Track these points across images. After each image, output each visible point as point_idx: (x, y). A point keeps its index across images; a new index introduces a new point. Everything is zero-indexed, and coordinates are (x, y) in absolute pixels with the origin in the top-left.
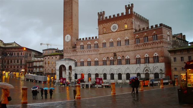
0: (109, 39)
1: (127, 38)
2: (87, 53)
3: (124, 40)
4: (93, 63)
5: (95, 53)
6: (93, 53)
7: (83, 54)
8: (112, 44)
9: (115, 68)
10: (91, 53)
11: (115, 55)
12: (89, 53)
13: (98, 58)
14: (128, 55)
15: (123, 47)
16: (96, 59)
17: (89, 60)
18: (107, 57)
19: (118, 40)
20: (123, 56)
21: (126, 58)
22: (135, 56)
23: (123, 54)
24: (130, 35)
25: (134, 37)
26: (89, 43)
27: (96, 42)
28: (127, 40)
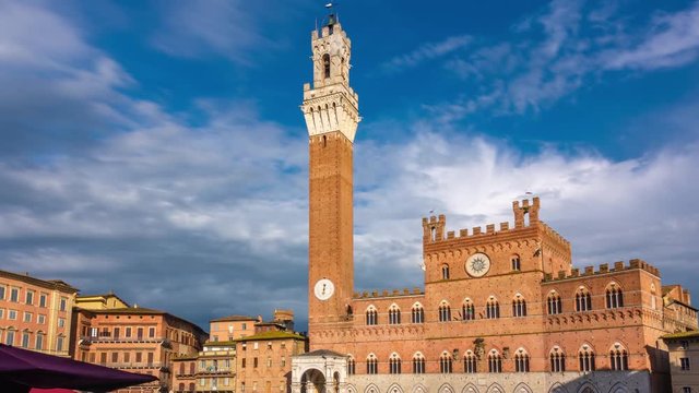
0: (461, 298)
1: (518, 295)
2: (386, 337)
3: (510, 302)
4: (407, 366)
5: (415, 336)
6: (407, 335)
7: (374, 337)
8: (469, 311)
9: (482, 382)
10: (400, 337)
11: (478, 342)
12: (393, 336)
13: (422, 350)
14: (524, 347)
15: (507, 320)
16: (419, 355)
17: (394, 355)
18: (452, 350)
19: (490, 301)
20: (505, 349)
21: (517, 352)
22: (547, 349)
23: (507, 341)
24: (528, 290)
25: (543, 295)
26: (394, 306)
27: (417, 305)
28: (519, 302)
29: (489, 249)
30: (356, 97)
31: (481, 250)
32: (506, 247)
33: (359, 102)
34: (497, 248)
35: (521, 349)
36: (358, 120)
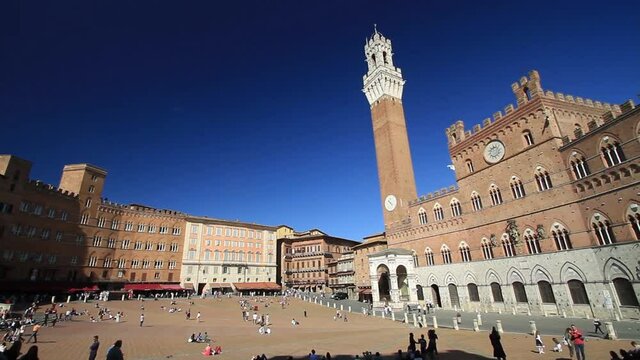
0: (487, 185)
1: (539, 169)
2: (437, 232)
3: (532, 177)
4: (456, 255)
5: (456, 227)
6: (451, 228)
7: (427, 234)
8: (497, 196)
9: (525, 265)
10: (446, 230)
11: (511, 224)
12: (441, 231)
13: (465, 240)
14: (558, 220)
15: (535, 198)
16: (463, 244)
17: (445, 247)
18: (490, 236)
19: (513, 182)
20: (539, 227)
21: (553, 229)
22: (586, 219)
23: (539, 218)
24: (547, 160)
25: (565, 161)
26: (438, 205)
27: (454, 200)
28: (541, 175)
29: (500, 135)
30: (399, 70)
31: (494, 138)
32: (514, 127)
33: (402, 73)
34: (507, 131)
35: (557, 224)
36: (403, 83)
